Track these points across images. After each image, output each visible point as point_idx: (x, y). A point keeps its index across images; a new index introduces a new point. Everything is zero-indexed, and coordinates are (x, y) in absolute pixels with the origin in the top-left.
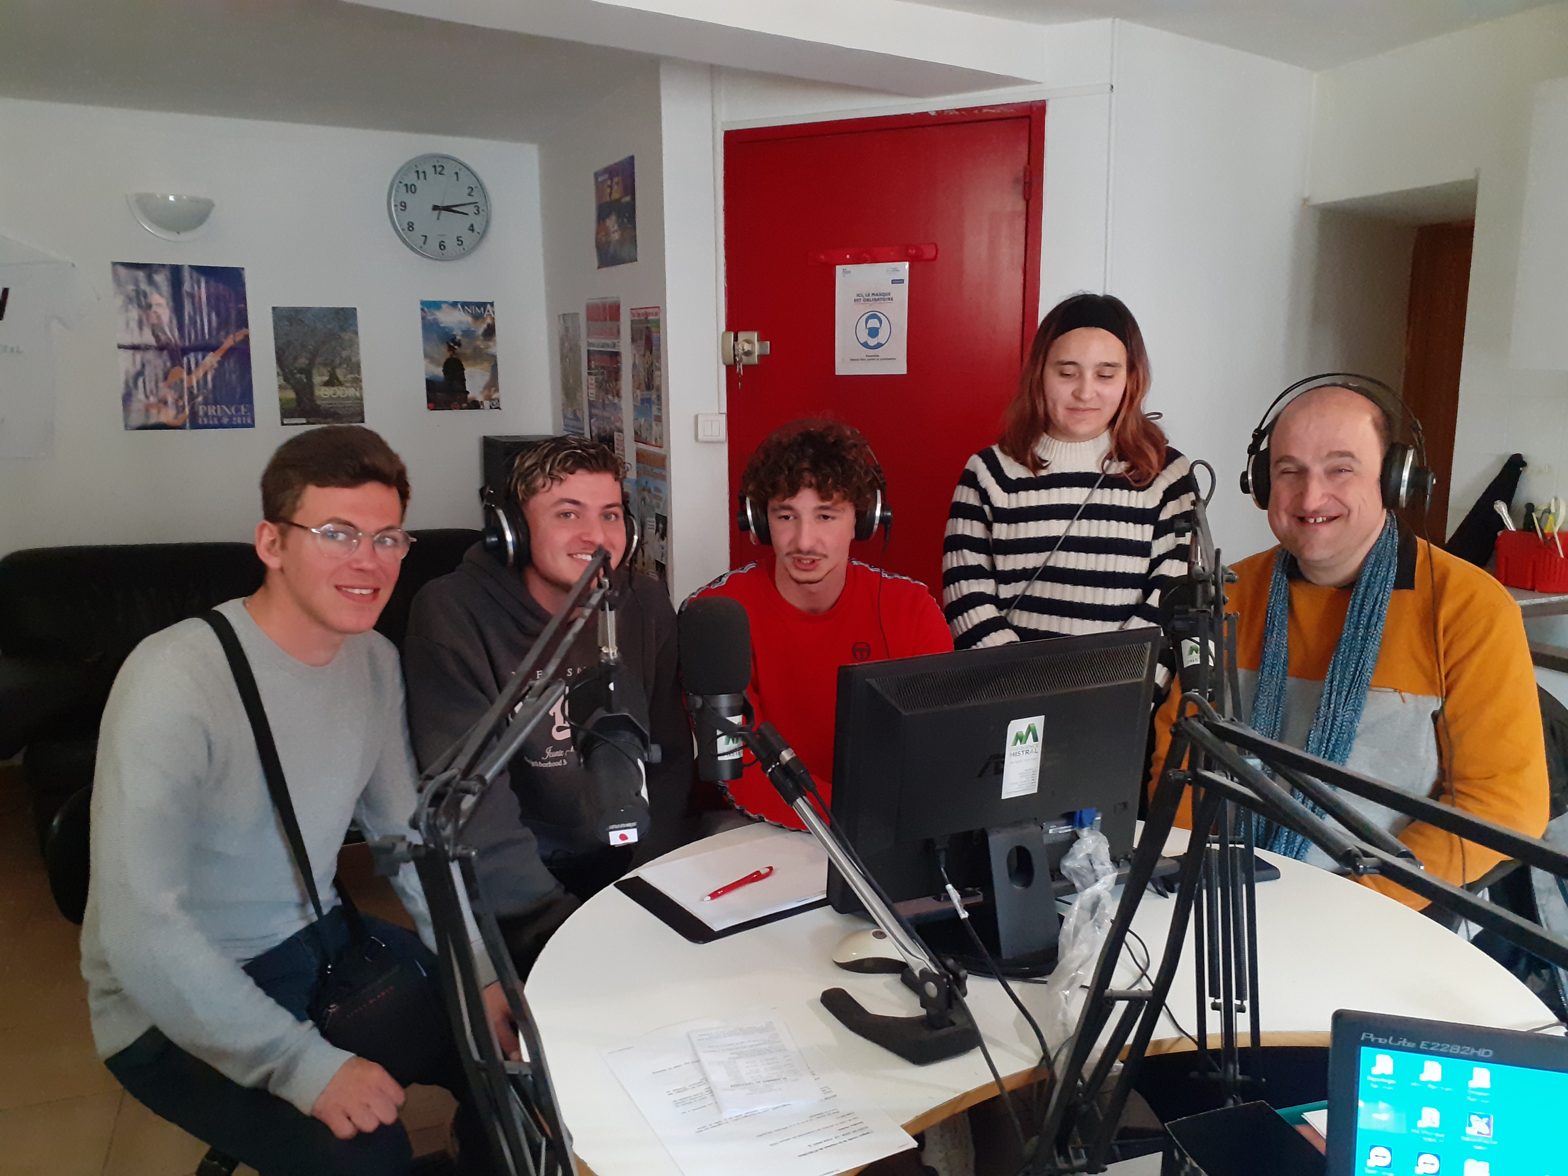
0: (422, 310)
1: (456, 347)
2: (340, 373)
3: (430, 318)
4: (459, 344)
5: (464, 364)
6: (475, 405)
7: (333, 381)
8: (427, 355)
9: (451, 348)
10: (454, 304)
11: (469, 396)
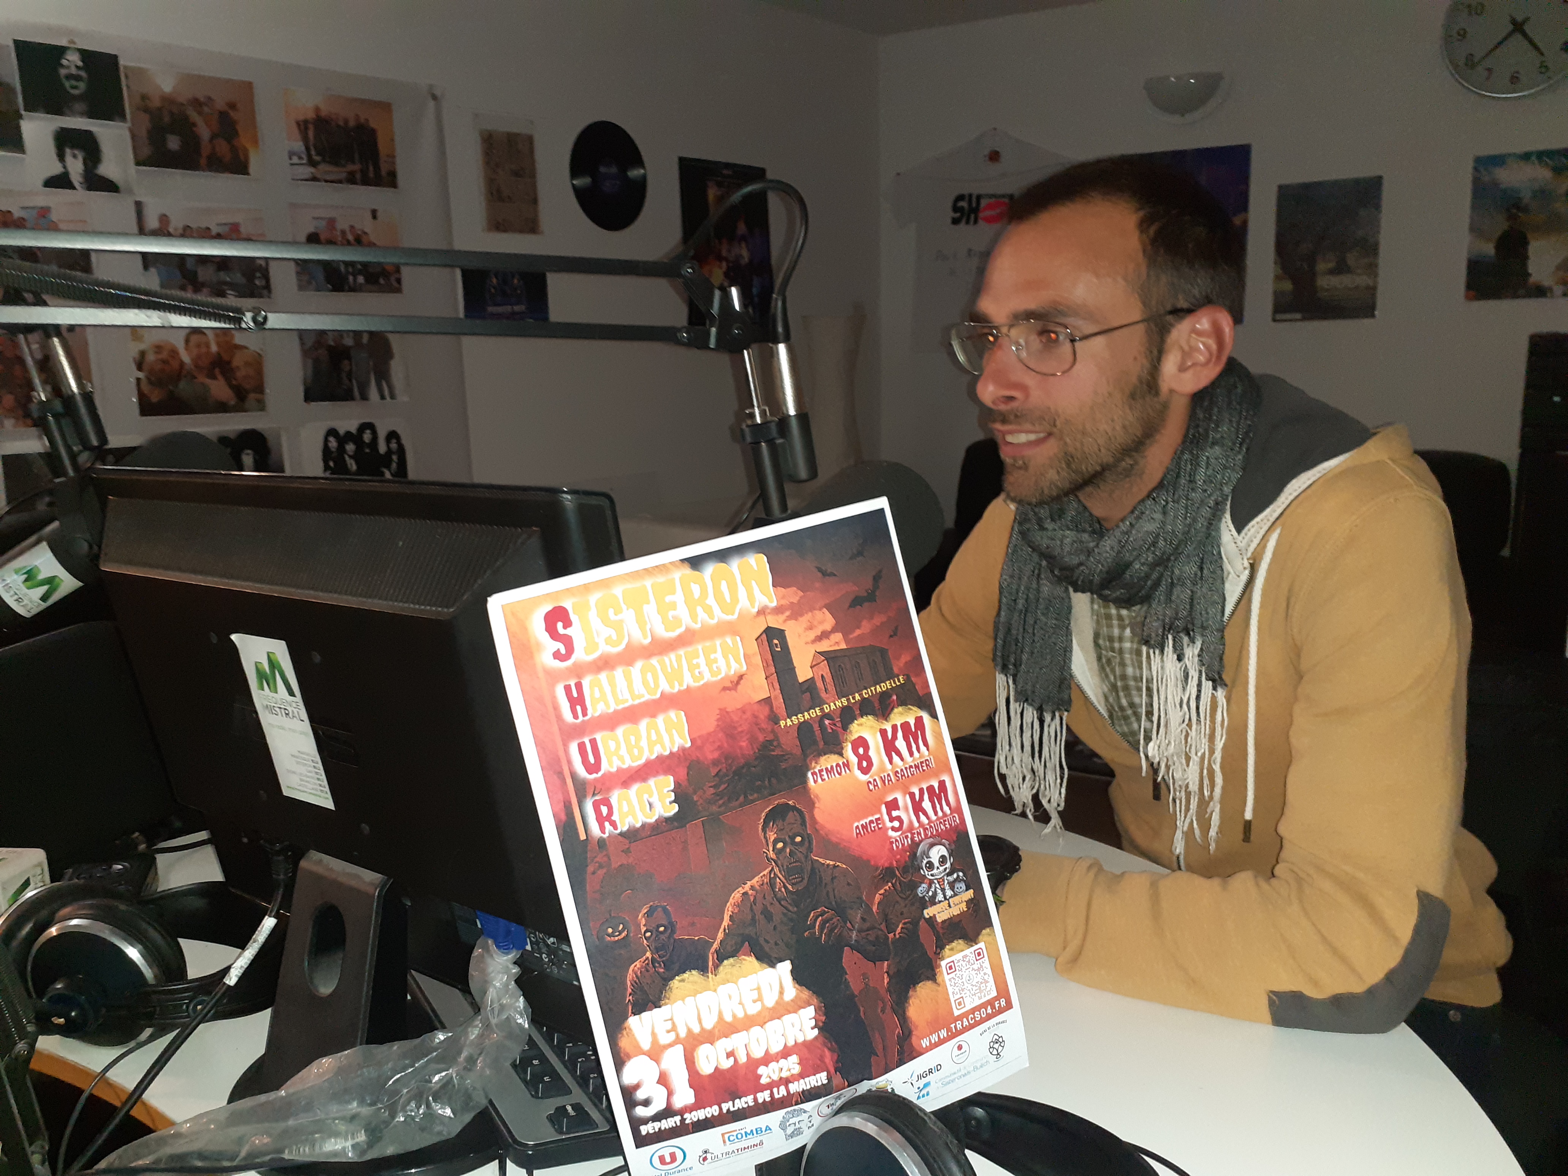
0: (1476, 169)
1: (1520, 214)
2: (1351, 259)
3: (1486, 179)
4: (1526, 210)
5: (1529, 236)
6: (1540, 292)
7: (1341, 268)
8: (1474, 229)
9: (1511, 217)
10: (1526, 157)
11: (1532, 280)
